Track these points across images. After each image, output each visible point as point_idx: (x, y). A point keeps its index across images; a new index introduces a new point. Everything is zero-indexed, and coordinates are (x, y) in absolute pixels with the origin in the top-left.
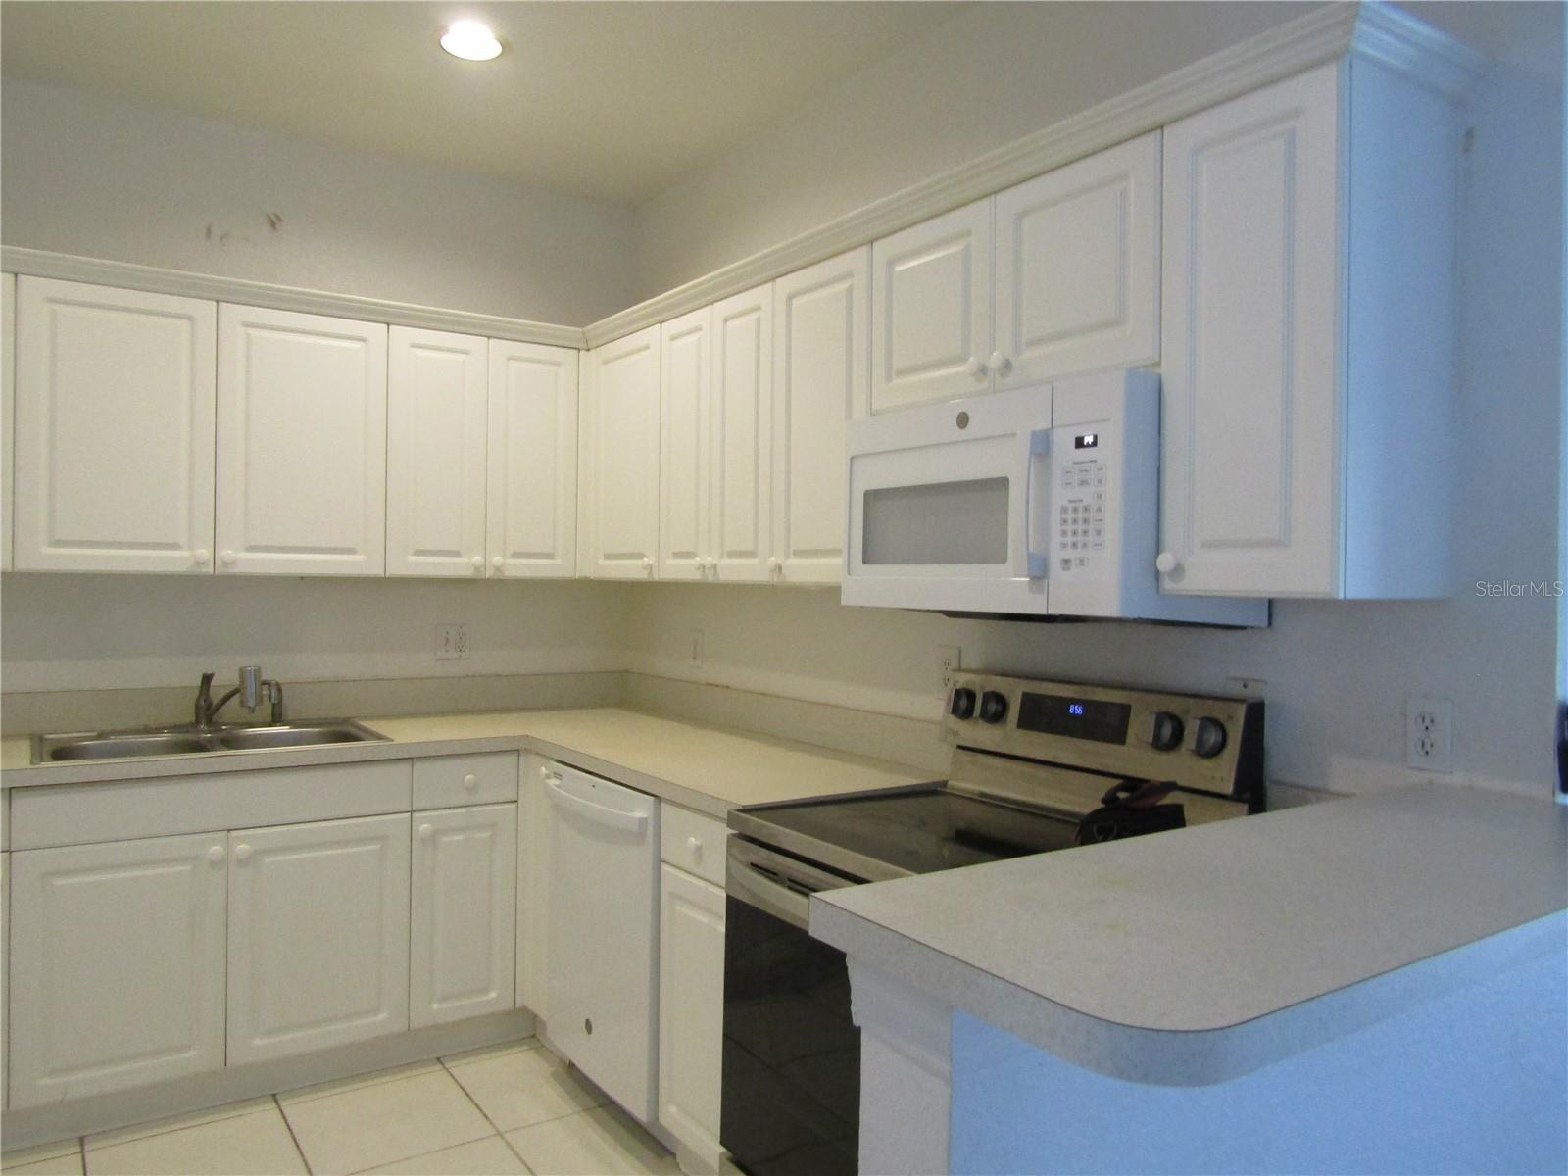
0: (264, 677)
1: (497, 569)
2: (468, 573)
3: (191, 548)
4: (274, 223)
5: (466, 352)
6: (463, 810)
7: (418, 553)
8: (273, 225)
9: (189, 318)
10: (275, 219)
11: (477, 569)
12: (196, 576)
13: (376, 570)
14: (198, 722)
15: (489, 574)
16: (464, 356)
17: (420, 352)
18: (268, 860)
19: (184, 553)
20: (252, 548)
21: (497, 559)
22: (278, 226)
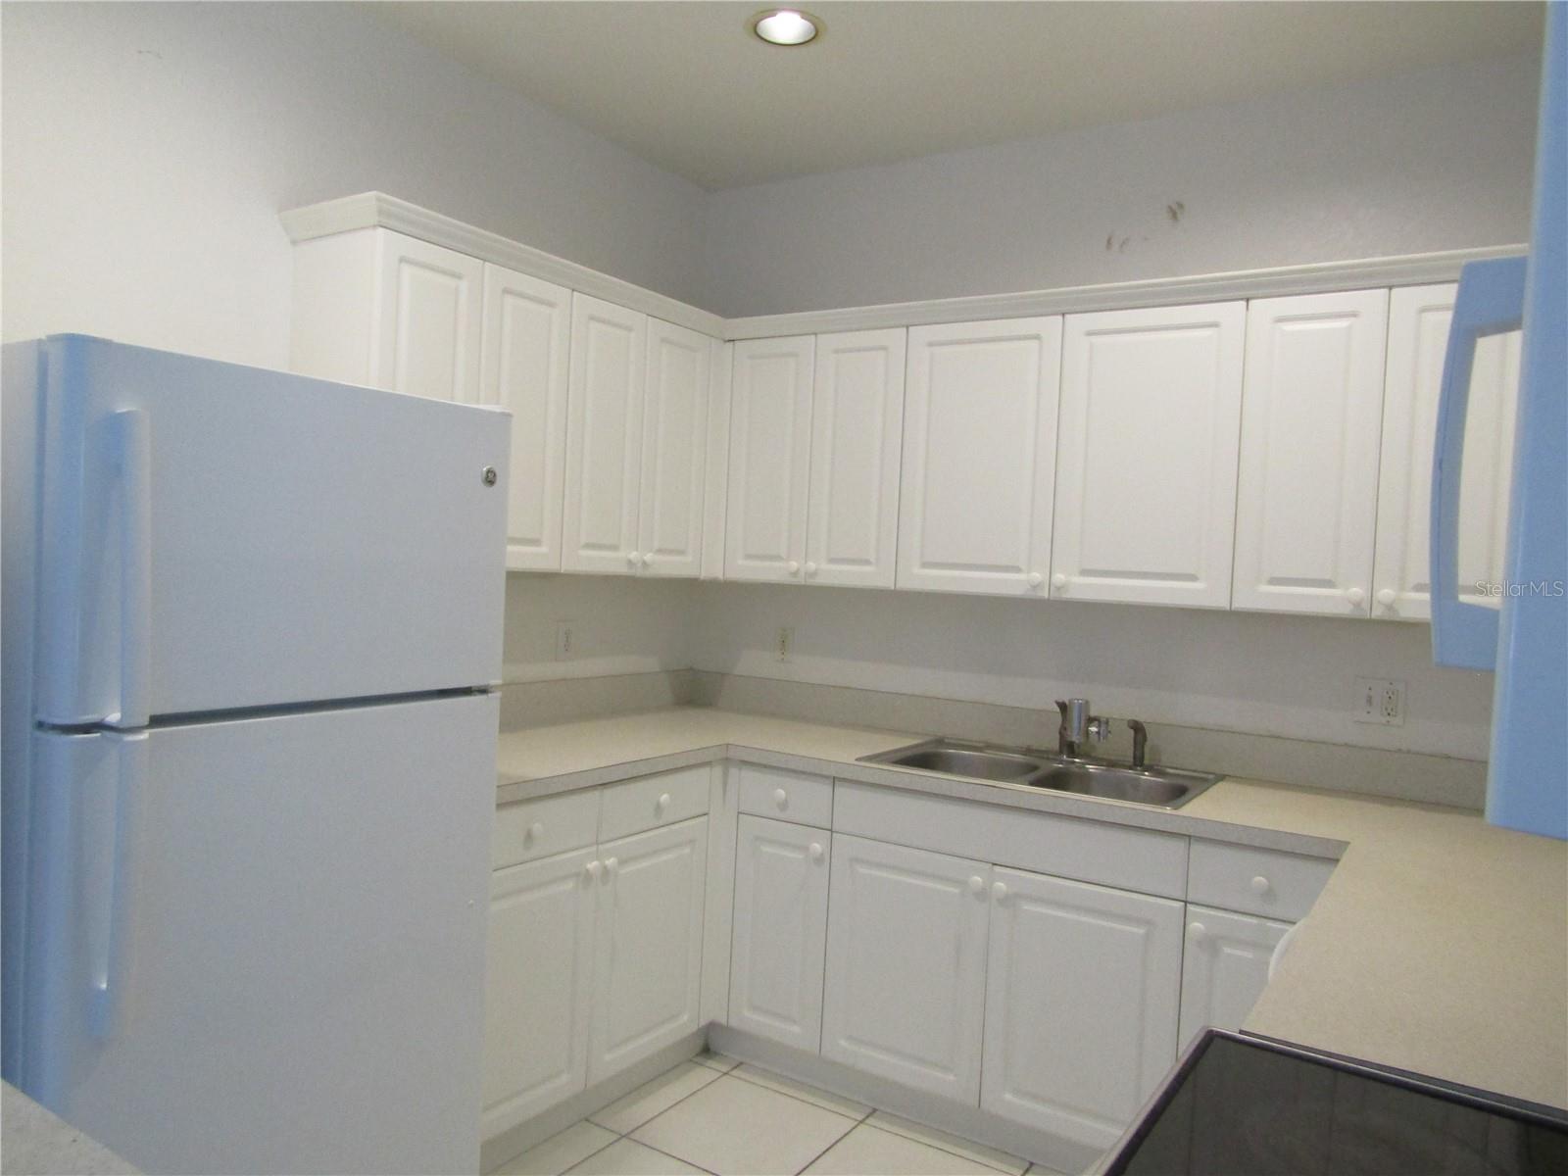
0: (1093, 713)
1: (1390, 607)
2: (1345, 610)
3: (1029, 572)
4: (1175, 212)
5: (1354, 315)
6: (1254, 921)
7: (1275, 581)
8: (1174, 215)
9: (1037, 337)
10: (1175, 207)
11: (1357, 605)
12: (1031, 600)
13: (1220, 602)
14: (1061, 752)
15: (1378, 613)
16: (1353, 319)
17: (1289, 327)
18: (1027, 907)
19: (1022, 576)
20: (1085, 572)
21: (1385, 593)
22: (1179, 215)
